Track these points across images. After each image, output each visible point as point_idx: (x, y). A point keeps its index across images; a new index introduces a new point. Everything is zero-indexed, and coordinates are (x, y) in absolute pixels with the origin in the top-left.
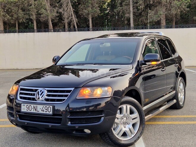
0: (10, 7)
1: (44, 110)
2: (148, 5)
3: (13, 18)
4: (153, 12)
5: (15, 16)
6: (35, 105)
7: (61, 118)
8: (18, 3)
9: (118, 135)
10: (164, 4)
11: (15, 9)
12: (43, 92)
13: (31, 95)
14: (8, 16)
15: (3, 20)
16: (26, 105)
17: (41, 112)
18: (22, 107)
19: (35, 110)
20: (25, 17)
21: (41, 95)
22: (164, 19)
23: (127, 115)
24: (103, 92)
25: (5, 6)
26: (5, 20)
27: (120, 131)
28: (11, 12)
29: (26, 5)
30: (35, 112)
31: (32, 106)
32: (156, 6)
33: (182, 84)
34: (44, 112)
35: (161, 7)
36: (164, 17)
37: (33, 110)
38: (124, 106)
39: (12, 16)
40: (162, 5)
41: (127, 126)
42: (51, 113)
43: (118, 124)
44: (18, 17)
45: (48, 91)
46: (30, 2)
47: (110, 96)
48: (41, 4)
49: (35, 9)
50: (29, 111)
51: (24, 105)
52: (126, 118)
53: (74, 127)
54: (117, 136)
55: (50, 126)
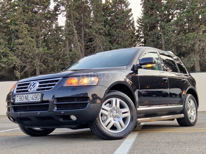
0: (47, 58)
1: (34, 98)
2: (181, 53)
3: (49, 68)
4: (186, 59)
5: (51, 66)
6: (26, 95)
7: (48, 105)
8: (54, 54)
9: (107, 126)
10: (197, 51)
11: (51, 60)
12: (35, 83)
13: (25, 88)
14: (44, 66)
15: (40, 71)
16: (19, 96)
17: (31, 100)
18: (16, 98)
19: (27, 99)
20: (60, 67)
21: (33, 86)
22: (198, 66)
23: (117, 108)
24: (90, 81)
25: (42, 57)
26: (41, 70)
27: (109, 123)
28: (47, 62)
29: (61, 56)
30: (26, 101)
31: (24, 95)
32: (189, 54)
33: (192, 101)
34: (34, 100)
35: (194, 54)
36: (199, 64)
37: (24, 99)
38: (114, 100)
39: (48, 66)
40: (196, 52)
41: (117, 119)
42: (39, 100)
43: (107, 116)
44: (53, 67)
45: (40, 83)
46: (65, 53)
47: (96, 85)
48: (75, 54)
49: (69, 59)
50: (21, 101)
51: (18, 96)
52: (115, 112)
53: (60, 113)
54: (105, 127)
55: (39, 113)
